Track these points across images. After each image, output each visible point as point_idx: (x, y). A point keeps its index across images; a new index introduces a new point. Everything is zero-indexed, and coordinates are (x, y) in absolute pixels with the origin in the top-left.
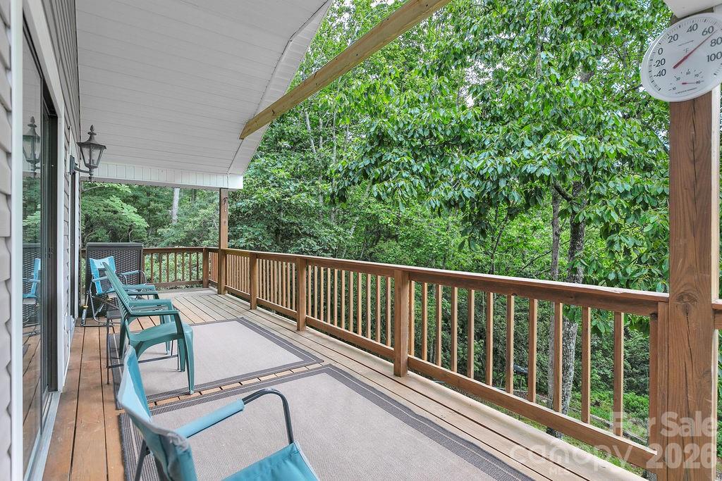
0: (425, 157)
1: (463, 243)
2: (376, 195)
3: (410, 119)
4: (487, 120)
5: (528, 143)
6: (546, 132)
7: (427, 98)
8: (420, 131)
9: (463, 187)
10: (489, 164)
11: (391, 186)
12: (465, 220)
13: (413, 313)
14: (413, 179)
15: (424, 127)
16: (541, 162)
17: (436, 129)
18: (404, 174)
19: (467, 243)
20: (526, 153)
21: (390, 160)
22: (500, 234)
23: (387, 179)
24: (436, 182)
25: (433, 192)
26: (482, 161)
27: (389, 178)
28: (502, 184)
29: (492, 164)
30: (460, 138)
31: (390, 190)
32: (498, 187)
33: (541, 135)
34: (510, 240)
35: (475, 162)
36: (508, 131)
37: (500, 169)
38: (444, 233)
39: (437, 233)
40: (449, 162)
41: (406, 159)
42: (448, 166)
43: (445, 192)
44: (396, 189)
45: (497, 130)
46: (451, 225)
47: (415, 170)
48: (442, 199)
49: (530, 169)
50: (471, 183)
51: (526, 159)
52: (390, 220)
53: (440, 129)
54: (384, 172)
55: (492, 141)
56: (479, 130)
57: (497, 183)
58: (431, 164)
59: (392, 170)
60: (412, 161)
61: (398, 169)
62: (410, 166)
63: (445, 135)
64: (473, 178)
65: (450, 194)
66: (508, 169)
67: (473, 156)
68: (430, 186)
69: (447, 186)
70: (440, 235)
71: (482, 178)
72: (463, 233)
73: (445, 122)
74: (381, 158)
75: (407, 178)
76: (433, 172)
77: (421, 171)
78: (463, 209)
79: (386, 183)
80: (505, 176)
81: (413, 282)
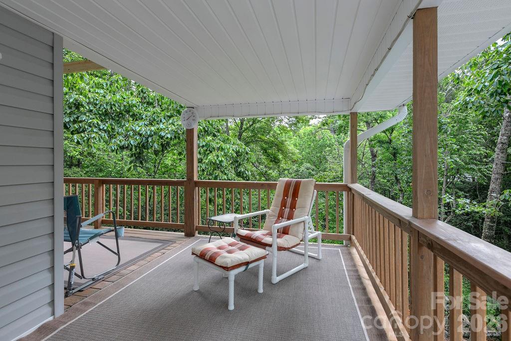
0: (107, 120)
1: (130, 168)
2: (76, 141)
3: (98, 97)
4: (144, 103)
5: (164, 121)
6: (172, 116)
7: (108, 85)
8: (105, 105)
9: (130, 139)
10: (143, 130)
11: (86, 136)
12: (132, 156)
13: (104, 200)
14: (100, 133)
15: (107, 104)
16: (167, 132)
17: (114, 105)
18: (95, 130)
19: (132, 168)
20: (161, 126)
21: (85, 120)
22: (159, 163)
23: (83, 131)
24: (114, 135)
25: (113, 141)
26: (140, 127)
27: (85, 131)
28: (150, 140)
29: (145, 130)
30: (129, 112)
31: (85, 138)
32: (148, 141)
33: (170, 117)
34: (166, 166)
35: (137, 127)
36: (154, 113)
37: (149, 133)
38: (120, 163)
39: (115, 162)
40: (123, 124)
41: (95, 121)
42: (122, 127)
43: (120, 141)
44: (90, 138)
45: (149, 110)
46: (125, 157)
47: (101, 128)
48: (118, 145)
49: (163, 134)
50: (135, 137)
51: (161, 129)
52: (77, 153)
53: (117, 105)
54: (80, 128)
55: (146, 116)
56: (140, 108)
57: (147, 139)
58: (111, 124)
59: (86, 127)
60: (100, 123)
61: (90, 127)
62: (98, 125)
63: (120, 109)
64: (136, 135)
65: (123, 143)
66: (153, 133)
67: (137, 122)
68: (111, 137)
69: (121, 138)
70: (117, 164)
71: (140, 135)
72: (131, 162)
73: (120, 102)
74: (78, 118)
75: (97, 133)
76: (112, 129)
77: (105, 128)
78: (131, 150)
79: (83, 135)
80: (151, 136)
81: (104, 185)
